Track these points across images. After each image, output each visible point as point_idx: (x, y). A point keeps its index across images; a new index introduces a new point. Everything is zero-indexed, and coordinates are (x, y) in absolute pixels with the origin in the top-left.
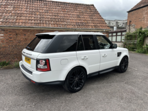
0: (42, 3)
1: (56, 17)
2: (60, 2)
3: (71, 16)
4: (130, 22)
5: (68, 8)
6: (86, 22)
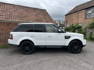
1: (21, 15)
2: (24, 6)
3: (31, 15)
4: (67, 21)
5: (30, 10)
6: (41, 19)
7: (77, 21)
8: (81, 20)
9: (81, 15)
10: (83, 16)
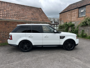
0: (8, 4)
1: (18, 14)
2: (21, 5)
3: (27, 13)
4: (61, 19)
5: (26, 9)
6: (37, 17)
7: (70, 20)
8: (74, 18)
9: (74, 14)
10: (76, 15)
